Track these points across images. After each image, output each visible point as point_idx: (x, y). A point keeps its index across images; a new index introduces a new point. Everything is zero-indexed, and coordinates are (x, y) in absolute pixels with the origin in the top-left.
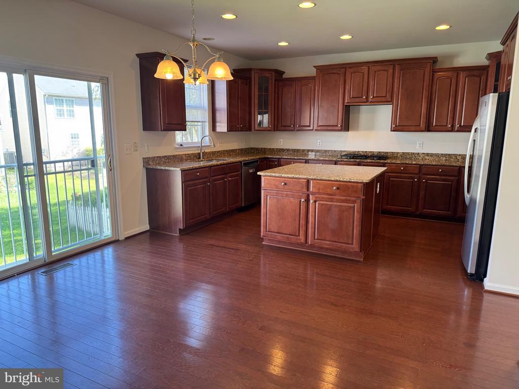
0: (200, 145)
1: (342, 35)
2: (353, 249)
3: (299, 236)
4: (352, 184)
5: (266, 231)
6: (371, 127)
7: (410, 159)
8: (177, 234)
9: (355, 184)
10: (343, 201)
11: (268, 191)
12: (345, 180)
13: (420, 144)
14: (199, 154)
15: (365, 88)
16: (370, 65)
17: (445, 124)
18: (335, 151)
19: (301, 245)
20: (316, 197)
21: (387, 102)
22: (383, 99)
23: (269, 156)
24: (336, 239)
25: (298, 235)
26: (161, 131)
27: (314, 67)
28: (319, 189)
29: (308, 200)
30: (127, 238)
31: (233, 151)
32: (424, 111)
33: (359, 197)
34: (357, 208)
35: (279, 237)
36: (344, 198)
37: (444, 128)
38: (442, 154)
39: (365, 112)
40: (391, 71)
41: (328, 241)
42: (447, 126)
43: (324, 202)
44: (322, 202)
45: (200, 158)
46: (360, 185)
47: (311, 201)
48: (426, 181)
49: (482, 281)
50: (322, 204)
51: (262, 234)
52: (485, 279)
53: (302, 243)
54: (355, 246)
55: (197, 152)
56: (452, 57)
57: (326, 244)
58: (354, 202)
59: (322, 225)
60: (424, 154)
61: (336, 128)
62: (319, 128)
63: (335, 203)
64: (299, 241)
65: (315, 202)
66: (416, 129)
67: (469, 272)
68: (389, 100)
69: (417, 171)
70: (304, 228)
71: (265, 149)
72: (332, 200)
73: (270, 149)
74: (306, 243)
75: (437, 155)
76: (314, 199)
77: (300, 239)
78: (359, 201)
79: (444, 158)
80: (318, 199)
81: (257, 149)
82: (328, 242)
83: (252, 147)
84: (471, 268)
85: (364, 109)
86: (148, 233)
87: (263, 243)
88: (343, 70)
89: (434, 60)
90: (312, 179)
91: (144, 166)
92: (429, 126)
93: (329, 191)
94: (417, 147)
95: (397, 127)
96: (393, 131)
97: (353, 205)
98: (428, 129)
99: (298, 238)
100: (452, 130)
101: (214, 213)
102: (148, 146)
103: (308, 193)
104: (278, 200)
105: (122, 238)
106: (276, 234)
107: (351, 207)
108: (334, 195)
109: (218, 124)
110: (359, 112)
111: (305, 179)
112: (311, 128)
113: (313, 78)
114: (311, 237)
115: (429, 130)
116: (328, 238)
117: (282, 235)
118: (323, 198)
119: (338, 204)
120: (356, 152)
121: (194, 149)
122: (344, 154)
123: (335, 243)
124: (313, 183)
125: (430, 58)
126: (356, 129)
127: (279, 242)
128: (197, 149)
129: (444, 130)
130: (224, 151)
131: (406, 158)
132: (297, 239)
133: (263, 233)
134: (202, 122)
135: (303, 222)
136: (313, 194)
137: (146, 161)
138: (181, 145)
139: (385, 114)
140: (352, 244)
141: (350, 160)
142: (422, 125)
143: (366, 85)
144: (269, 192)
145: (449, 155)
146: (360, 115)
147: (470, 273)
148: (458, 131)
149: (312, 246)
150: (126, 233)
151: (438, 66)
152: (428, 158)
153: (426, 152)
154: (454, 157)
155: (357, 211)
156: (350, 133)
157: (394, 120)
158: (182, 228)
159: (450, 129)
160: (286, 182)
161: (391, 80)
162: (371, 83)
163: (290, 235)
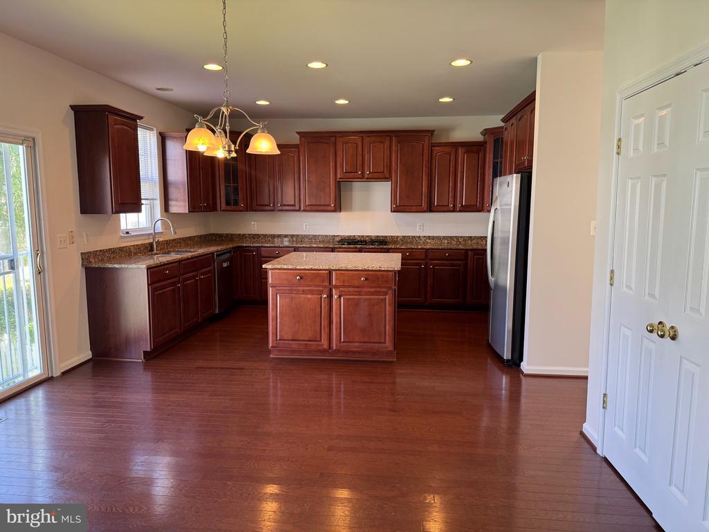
0: (152, 232)
1: (338, 99)
2: (386, 347)
3: (320, 341)
4: (382, 273)
5: (277, 340)
6: (366, 207)
7: (411, 243)
8: (141, 359)
9: (385, 273)
10: (373, 294)
11: (278, 288)
12: (374, 269)
13: (420, 226)
14: (151, 245)
15: (359, 162)
16: (364, 135)
17: (446, 204)
18: (326, 236)
19: (324, 352)
20: (340, 292)
21: (385, 179)
22: (380, 175)
23: (244, 245)
24: (366, 339)
25: (318, 339)
26: (113, 213)
27: (297, 133)
28: (344, 282)
29: (330, 296)
30: (64, 373)
31: (190, 238)
32: (425, 189)
33: (390, 288)
34: (389, 300)
35: (294, 345)
36: (373, 290)
37: (446, 209)
38: (444, 237)
39: (358, 190)
40: (387, 144)
41: (357, 342)
42: (448, 205)
43: (351, 297)
44: (348, 297)
45: (152, 250)
46: (390, 273)
47: (335, 297)
48: (434, 266)
49: (519, 366)
50: (349, 299)
51: (270, 345)
52: (522, 363)
53: (325, 349)
54: (389, 344)
55: (147, 242)
56: (447, 130)
57: (355, 346)
58: (386, 294)
59: (349, 324)
60: (425, 237)
61: (329, 208)
62: (308, 208)
63: (364, 297)
64: (320, 348)
65: (340, 297)
66: (419, 210)
67: (505, 358)
68: (388, 176)
69: (423, 257)
70: (327, 330)
71: (232, 235)
72: (360, 293)
73: (240, 235)
74: (330, 348)
75: (438, 238)
76: (338, 294)
77: (322, 345)
78: (390, 292)
79: (446, 241)
80: (343, 293)
81: (220, 236)
82: (357, 344)
83: (212, 232)
84: (507, 355)
85: (357, 186)
86: (91, 363)
87: (271, 356)
88: (333, 139)
89: (431, 132)
90: (335, 270)
91: (83, 266)
92: (430, 206)
93: (356, 283)
94: (418, 230)
95: (398, 208)
96: (394, 212)
97: (384, 297)
98: (431, 209)
99: (320, 343)
100: (454, 211)
101: (186, 324)
102: (87, 235)
103: (331, 286)
104: (292, 298)
105: (57, 373)
106: (290, 342)
107: (382, 300)
108: (362, 286)
109: (171, 203)
110: (351, 190)
111: (326, 270)
112: (297, 208)
113: (296, 146)
114: (336, 340)
115: (431, 211)
116: (357, 339)
117: (300, 342)
118: (349, 292)
119: (367, 297)
120: (351, 236)
121: (144, 238)
122: (337, 239)
123: (365, 344)
124: (336, 275)
125: (428, 131)
126: (350, 208)
127: (293, 352)
128: (147, 237)
129: (446, 210)
130: (180, 239)
131: (407, 243)
132: (318, 345)
133: (272, 342)
134: (152, 199)
135: (325, 323)
136: (336, 287)
137: (86, 257)
138: (128, 233)
139: (382, 192)
140: (385, 343)
141: (349, 246)
142: (424, 205)
143: (361, 158)
144: (279, 290)
145: (451, 237)
146: (353, 193)
147: (507, 360)
148: (460, 211)
149: (337, 351)
150: (62, 365)
151: (435, 140)
152: (429, 241)
153: (427, 235)
154: (455, 240)
155: (389, 304)
156: (342, 215)
157: (393, 201)
158: (149, 350)
159: (452, 209)
160: (302, 275)
161: (388, 153)
162: (366, 157)
163: (309, 341)
